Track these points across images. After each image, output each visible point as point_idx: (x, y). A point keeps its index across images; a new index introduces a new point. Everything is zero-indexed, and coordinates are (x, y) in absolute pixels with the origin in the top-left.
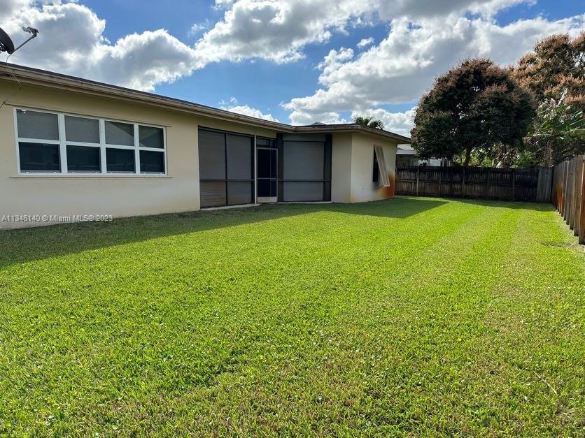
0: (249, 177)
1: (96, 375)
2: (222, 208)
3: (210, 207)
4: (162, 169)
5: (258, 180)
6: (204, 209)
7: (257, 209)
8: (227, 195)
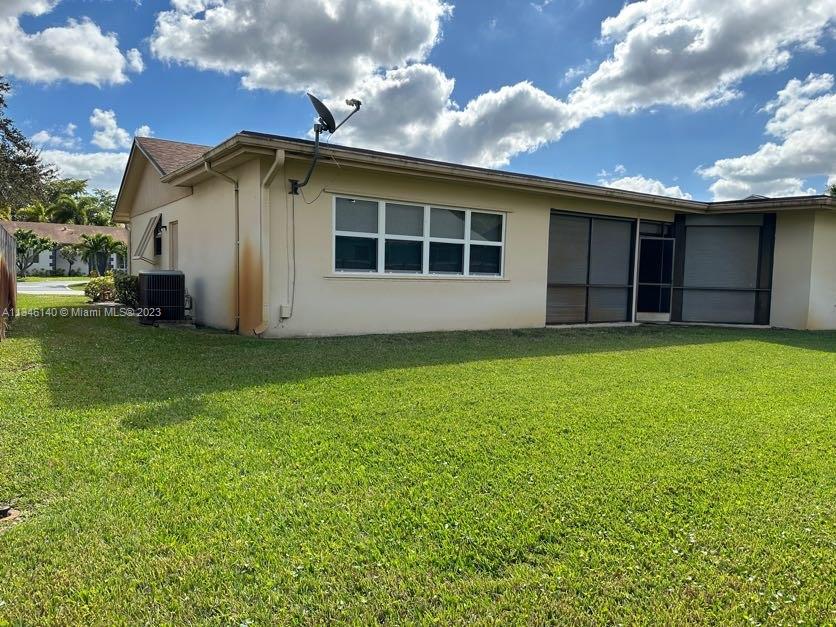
0: (624, 282)
1: (361, 529)
2: (579, 326)
3: (561, 324)
4: (496, 270)
5: (640, 288)
6: (550, 326)
7: (632, 331)
8: (587, 308)
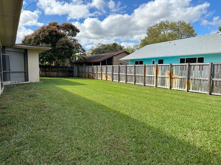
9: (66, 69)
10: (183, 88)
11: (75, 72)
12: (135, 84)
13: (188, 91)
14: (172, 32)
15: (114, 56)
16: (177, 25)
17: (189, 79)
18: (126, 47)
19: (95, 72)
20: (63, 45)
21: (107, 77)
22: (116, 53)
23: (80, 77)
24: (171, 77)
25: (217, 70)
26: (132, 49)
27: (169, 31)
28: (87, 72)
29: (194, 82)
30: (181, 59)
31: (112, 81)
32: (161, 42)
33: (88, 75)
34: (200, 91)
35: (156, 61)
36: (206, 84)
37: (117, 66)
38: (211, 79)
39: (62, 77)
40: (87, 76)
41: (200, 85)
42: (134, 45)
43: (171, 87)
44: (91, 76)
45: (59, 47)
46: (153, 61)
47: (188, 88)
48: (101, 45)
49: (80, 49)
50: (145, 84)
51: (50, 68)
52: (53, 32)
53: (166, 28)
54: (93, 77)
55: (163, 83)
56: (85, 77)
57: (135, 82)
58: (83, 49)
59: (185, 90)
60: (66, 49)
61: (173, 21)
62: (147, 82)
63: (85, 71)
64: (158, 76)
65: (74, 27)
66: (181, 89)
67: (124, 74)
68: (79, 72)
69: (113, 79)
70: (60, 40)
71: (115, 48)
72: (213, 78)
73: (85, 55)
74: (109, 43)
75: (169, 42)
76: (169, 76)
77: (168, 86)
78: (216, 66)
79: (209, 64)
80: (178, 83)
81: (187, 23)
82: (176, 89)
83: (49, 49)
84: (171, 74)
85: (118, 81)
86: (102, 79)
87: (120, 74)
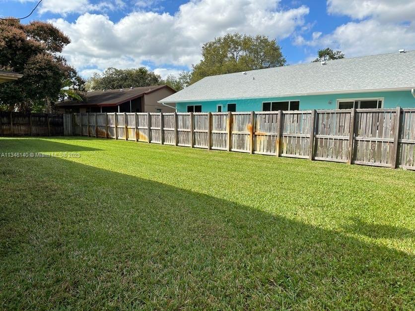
9: (46, 120)
10: (272, 151)
11: (66, 125)
12: (193, 147)
13: (280, 156)
14: (246, 55)
15: (146, 94)
16: (255, 43)
17: (281, 136)
18: (164, 78)
19: (112, 124)
20: (41, 69)
21: (138, 135)
22: (150, 89)
23: (79, 135)
24: (253, 133)
25: (323, 121)
26: (176, 81)
27: (241, 53)
28: (95, 125)
29: (290, 141)
30: (264, 104)
31: (150, 142)
32: (229, 72)
33: (97, 131)
34: (297, 156)
35: (224, 107)
36: (307, 143)
37: (158, 114)
38: (314, 136)
39: (37, 135)
40: (93, 132)
41: (298, 146)
42: (180, 75)
43: (253, 150)
44: (102, 132)
45: (31, 74)
46: (219, 107)
47: (281, 152)
48: (114, 70)
49: (74, 79)
50: (211, 146)
51: (11, 116)
52: (15, 41)
53: (235, 48)
54: (108, 134)
55: (241, 145)
56: (90, 136)
57: (194, 144)
58: (79, 79)
59: (275, 154)
60: (47, 77)
61: (248, 35)
62: (214, 143)
63: (89, 123)
64: (233, 132)
65: (58, 31)
66: (269, 153)
67: (173, 129)
68: (74, 124)
69: (150, 140)
70: (32, 59)
71: (142, 78)
72: (317, 134)
73: (84, 90)
74: (130, 68)
75: (244, 73)
76: (250, 133)
77: (248, 149)
78: (321, 116)
79: (311, 112)
80: (265, 143)
81: (270, 40)
82: (261, 152)
83: (19, 78)
84: (254, 129)
85: (161, 142)
86: (127, 140)
87: (164, 129)
